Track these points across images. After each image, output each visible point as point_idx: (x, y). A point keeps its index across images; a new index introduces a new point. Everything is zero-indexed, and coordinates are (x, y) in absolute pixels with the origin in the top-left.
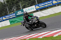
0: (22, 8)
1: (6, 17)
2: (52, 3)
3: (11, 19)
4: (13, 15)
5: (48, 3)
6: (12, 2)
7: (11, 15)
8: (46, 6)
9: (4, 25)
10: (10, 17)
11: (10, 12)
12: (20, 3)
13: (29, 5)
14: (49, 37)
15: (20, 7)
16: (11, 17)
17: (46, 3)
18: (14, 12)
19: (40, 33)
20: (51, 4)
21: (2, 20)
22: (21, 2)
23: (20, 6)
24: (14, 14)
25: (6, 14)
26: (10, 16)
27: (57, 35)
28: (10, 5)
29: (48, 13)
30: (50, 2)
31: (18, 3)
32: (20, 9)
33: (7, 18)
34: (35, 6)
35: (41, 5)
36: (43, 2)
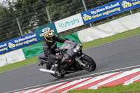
0: (52, 21)
1: (15, 41)
2: (121, 6)
3: (26, 45)
4: (30, 37)
5: (112, 6)
6: (28, 7)
7: (27, 38)
8: (107, 13)
9: (10, 61)
10: (24, 43)
11: (25, 30)
12: (47, 8)
13: (69, 13)
14: (113, 87)
15: (47, 17)
16: (27, 42)
17: (107, 8)
18: (33, 31)
19: (93, 76)
20: (119, 9)
21: (7, 49)
22: (50, 5)
23: (46, 15)
24: (35, 35)
25: (16, 36)
26: (26, 40)
27: (131, 81)
28: (25, 13)
29: (111, 30)
30: (114, 6)
31: (43, 10)
32: (47, 22)
33: (17, 45)
34: (82, 15)
35: (95, 12)
36: (100, 5)
